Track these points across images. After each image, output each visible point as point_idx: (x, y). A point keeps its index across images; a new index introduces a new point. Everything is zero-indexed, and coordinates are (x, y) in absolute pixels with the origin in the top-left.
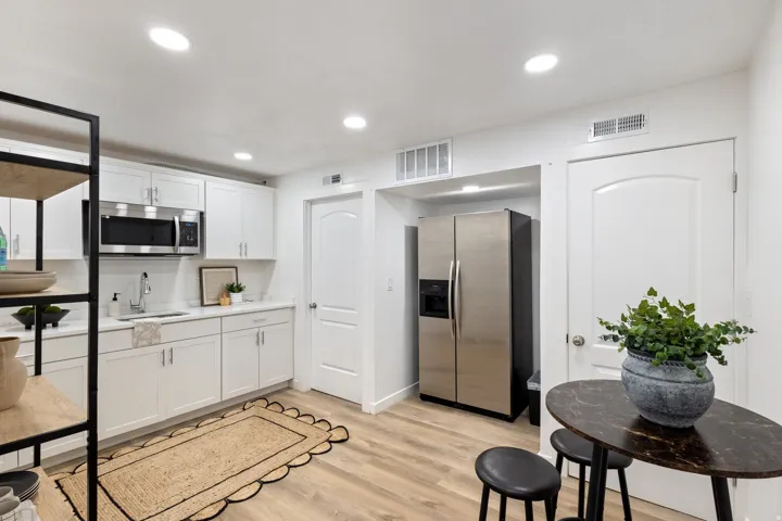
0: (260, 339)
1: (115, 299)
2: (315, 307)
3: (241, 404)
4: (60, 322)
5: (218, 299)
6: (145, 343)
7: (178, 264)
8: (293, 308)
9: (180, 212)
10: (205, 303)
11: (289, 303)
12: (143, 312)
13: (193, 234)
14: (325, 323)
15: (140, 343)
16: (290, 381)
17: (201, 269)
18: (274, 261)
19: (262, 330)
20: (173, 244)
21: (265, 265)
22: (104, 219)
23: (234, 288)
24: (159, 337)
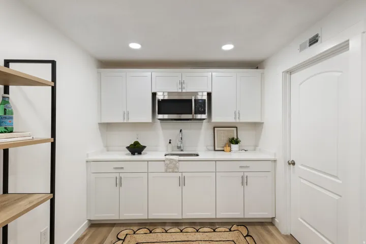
0: (244, 181)
1: (170, 143)
2: (294, 164)
3: (229, 224)
4: (142, 153)
5: (223, 147)
6: (171, 170)
7: (202, 125)
8: (275, 161)
9: (196, 93)
10: (216, 149)
11: (272, 158)
12: (182, 150)
13: (203, 106)
14: (302, 181)
15: (168, 171)
16: (273, 218)
17: (214, 128)
18: (263, 123)
19: (246, 174)
20: (191, 113)
21: (257, 126)
22: (159, 101)
23: (234, 141)
24: (178, 169)
